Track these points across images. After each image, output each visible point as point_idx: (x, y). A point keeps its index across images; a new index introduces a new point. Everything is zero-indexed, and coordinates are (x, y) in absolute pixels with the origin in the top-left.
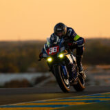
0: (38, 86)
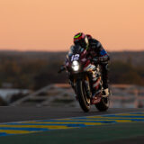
0: (14, 104)
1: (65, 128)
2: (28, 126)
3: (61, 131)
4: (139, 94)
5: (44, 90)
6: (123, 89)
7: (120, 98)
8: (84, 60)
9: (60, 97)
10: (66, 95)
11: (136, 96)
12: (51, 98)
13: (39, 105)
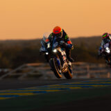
3: (29, 97)
4: (91, 69)
5: (19, 68)
6: (78, 65)
7: (77, 72)
9: (31, 73)
10: (36, 72)
11: (88, 70)
12: (25, 74)
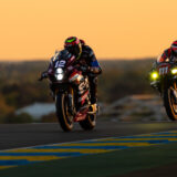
1: (147, 145)
2: (105, 144)
5: (120, 102)
8: (70, 68)
13: (114, 120)
